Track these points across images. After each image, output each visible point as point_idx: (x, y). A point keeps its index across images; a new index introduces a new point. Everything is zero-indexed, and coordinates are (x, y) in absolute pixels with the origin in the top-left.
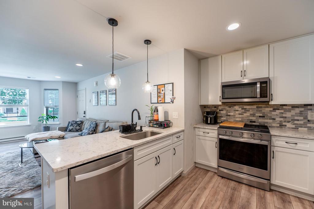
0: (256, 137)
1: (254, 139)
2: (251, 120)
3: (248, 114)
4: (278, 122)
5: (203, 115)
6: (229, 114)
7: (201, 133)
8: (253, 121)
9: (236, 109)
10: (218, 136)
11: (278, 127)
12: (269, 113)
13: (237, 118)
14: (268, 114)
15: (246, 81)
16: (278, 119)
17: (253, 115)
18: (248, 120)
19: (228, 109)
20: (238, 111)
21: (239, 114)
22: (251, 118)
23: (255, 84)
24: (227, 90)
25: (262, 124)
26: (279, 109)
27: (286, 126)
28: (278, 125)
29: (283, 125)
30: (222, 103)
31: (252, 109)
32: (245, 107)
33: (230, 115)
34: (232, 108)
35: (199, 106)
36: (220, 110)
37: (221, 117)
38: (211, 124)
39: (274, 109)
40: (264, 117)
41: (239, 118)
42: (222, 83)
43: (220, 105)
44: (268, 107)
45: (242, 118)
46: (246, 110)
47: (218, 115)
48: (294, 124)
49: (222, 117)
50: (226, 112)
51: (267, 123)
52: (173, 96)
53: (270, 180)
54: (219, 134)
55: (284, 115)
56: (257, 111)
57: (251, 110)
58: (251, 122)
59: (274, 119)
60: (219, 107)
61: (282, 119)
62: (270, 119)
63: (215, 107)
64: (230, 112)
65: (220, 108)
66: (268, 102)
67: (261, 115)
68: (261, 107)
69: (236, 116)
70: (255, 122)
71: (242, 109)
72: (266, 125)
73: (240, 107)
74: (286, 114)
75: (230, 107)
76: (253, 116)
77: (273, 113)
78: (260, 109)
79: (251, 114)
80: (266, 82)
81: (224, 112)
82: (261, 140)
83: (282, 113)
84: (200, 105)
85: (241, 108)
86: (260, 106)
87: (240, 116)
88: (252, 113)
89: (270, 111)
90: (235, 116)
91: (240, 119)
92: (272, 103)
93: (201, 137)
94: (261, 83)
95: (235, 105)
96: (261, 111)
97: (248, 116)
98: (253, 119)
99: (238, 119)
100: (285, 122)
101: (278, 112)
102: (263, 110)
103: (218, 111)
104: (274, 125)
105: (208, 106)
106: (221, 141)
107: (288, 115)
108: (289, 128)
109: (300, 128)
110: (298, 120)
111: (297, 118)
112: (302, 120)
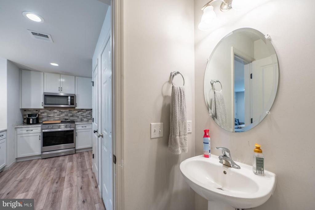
0: (68, 127)
1: (67, 128)
3: (63, 115)
5: (23, 117)
6: (49, 115)
7: (25, 132)
8: (67, 119)
9: (55, 112)
10: (42, 131)
11: (80, 121)
13: (56, 118)
14: (75, 114)
15: (62, 94)
16: (80, 117)
17: (67, 115)
18: (63, 119)
19: (49, 112)
20: (56, 113)
21: (58, 115)
22: (65, 117)
23: (67, 97)
24: (48, 98)
25: (72, 120)
27: (83, 120)
28: (80, 120)
29: (82, 120)
30: (44, 107)
31: (66, 111)
32: (62, 110)
33: (50, 116)
34: (52, 111)
35: (20, 110)
36: (41, 113)
37: (43, 118)
38: (33, 124)
40: (73, 116)
41: (57, 118)
42: (44, 93)
43: (42, 109)
44: (75, 110)
45: (60, 117)
46: (62, 113)
47: (40, 117)
48: (87, 119)
50: (47, 114)
51: (75, 119)
53: (75, 148)
54: (42, 129)
55: (83, 115)
56: (69, 113)
57: (65, 112)
58: (65, 120)
59: (78, 117)
61: (82, 117)
62: (76, 117)
63: (36, 111)
64: (50, 114)
65: (41, 111)
66: (75, 107)
67: (71, 115)
68: (71, 110)
70: (67, 120)
71: (60, 112)
72: (74, 120)
73: (58, 111)
75: (50, 110)
76: (67, 116)
77: (78, 114)
78: (71, 112)
79: (65, 115)
80: (73, 97)
81: (45, 114)
82: (71, 128)
83: (82, 114)
84: (21, 108)
87: (58, 116)
88: (66, 114)
89: (77, 112)
90: (54, 116)
91: (58, 119)
92: (77, 108)
93: (24, 135)
94: (71, 97)
95: (54, 109)
98: (67, 117)
99: (56, 119)
100: (83, 118)
101: (80, 113)
103: (40, 113)
104: (78, 120)
105: (29, 110)
106: (44, 133)
107: (85, 114)
108: (85, 121)
109: (89, 121)
110: (88, 117)
111: (88, 116)
112: (90, 117)
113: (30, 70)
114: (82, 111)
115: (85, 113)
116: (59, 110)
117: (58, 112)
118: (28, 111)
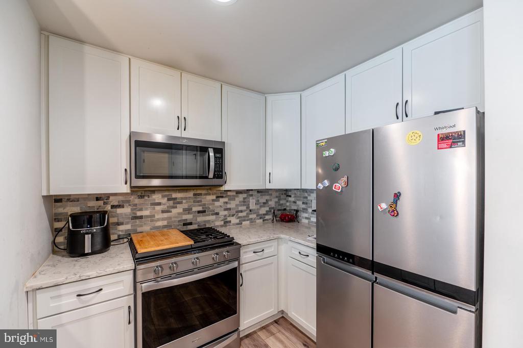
2: (184, 220)
3: (179, 209)
4: (222, 218)
5: (51, 225)
6: (139, 214)
8: (188, 221)
9: (157, 201)
11: (222, 226)
12: (211, 204)
13: (158, 220)
14: (210, 206)
16: (223, 213)
17: (188, 210)
18: (179, 221)
19: (137, 201)
20: (159, 204)
21: (163, 212)
22: (185, 217)
23: (204, 150)
25: (202, 225)
26: (222, 197)
27: (230, 222)
28: (222, 223)
29: (228, 222)
30: (131, 187)
31: (186, 198)
32: (174, 195)
33: (141, 217)
34: (146, 198)
35: (41, 197)
36: (113, 207)
37: (118, 224)
39: (218, 197)
40: (204, 212)
41: (163, 219)
45: (170, 218)
46: (176, 202)
47: (112, 220)
48: (239, 218)
49: (122, 224)
50: (132, 210)
51: (209, 221)
55: (229, 206)
56: (194, 202)
57: (184, 201)
58: (184, 224)
59: (217, 214)
60: (111, 198)
61: (226, 213)
62: (212, 215)
63: (97, 199)
64: (141, 210)
65: (114, 201)
67: (200, 209)
68: (200, 194)
69: (157, 217)
70: (191, 224)
71: (169, 200)
72: (208, 226)
73: (163, 197)
74: (230, 204)
75: (142, 197)
76: (189, 213)
77: (217, 204)
78: (199, 198)
79: (184, 210)
81: (126, 210)
83: (226, 203)
84: (45, 193)
85: (166, 199)
86: (199, 192)
87: (166, 215)
88: (186, 206)
89: (213, 200)
90: (154, 216)
91: (165, 223)
92: (226, 187)
95: (153, 192)
96: (201, 201)
97: (179, 214)
98: (189, 217)
99: (160, 224)
100: (230, 216)
101: (222, 200)
102: (203, 200)
103: (108, 208)
104: (216, 224)
105: (74, 197)
107: (232, 205)
108: (234, 224)
109: (243, 223)
110: (241, 211)
111: (240, 208)
112: (245, 211)
113: (81, 41)
114: (226, 197)
115: (232, 202)
116: (167, 193)
117: (165, 200)
118: (68, 200)
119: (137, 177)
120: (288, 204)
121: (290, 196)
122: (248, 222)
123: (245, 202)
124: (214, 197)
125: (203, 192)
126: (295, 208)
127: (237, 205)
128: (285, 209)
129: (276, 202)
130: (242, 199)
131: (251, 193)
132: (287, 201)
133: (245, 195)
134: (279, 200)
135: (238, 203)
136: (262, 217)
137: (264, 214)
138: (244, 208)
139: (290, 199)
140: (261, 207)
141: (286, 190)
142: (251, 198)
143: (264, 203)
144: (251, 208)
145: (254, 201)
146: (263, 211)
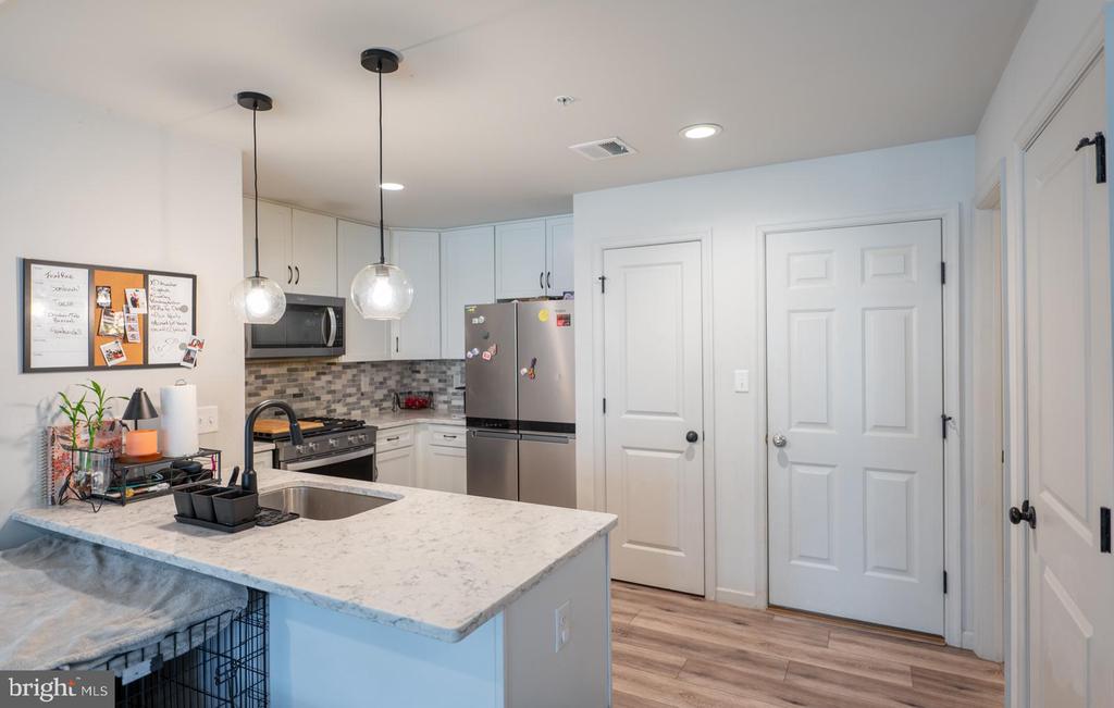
4: (325, 404)
12: (310, 384)
14: (309, 388)
16: (326, 397)
17: (281, 392)
26: (324, 374)
27: (335, 410)
31: (278, 375)
32: (264, 371)
39: (318, 374)
40: (301, 395)
48: (347, 404)
52: (194, 333)
55: (333, 387)
56: (289, 381)
57: (276, 380)
59: (318, 399)
61: (329, 397)
62: (312, 399)
67: (296, 391)
68: (296, 370)
71: (257, 378)
74: (335, 383)
77: (318, 384)
79: (277, 392)
83: (330, 382)
85: (253, 376)
86: (294, 366)
88: (278, 387)
89: (313, 379)
96: (296, 380)
100: (334, 402)
101: (325, 378)
102: (300, 378)
107: (338, 386)
110: (350, 395)
111: (349, 391)
114: (330, 373)
115: (337, 381)
119: (254, 346)
120: (414, 384)
121: (418, 372)
122: (359, 412)
123: (354, 381)
124: (313, 374)
125: (300, 366)
126: (428, 389)
127: (343, 386)
128: (410, 393)
129: (397, 382)
130: (350, 377)
131: (363, 367)
132: (414, 380)
133: (355, 371)
134: (402, 378)
135: (345, 383)
136: (377, 404)
137: (381, 400)
138: (353, 390)
139: (418, 376)
140: (376, 388)
141: (413, 363)
142: (362, 374)
143: (381, 383)
144: (363, 390)
145: (368, 379)
146: (379, 395)
